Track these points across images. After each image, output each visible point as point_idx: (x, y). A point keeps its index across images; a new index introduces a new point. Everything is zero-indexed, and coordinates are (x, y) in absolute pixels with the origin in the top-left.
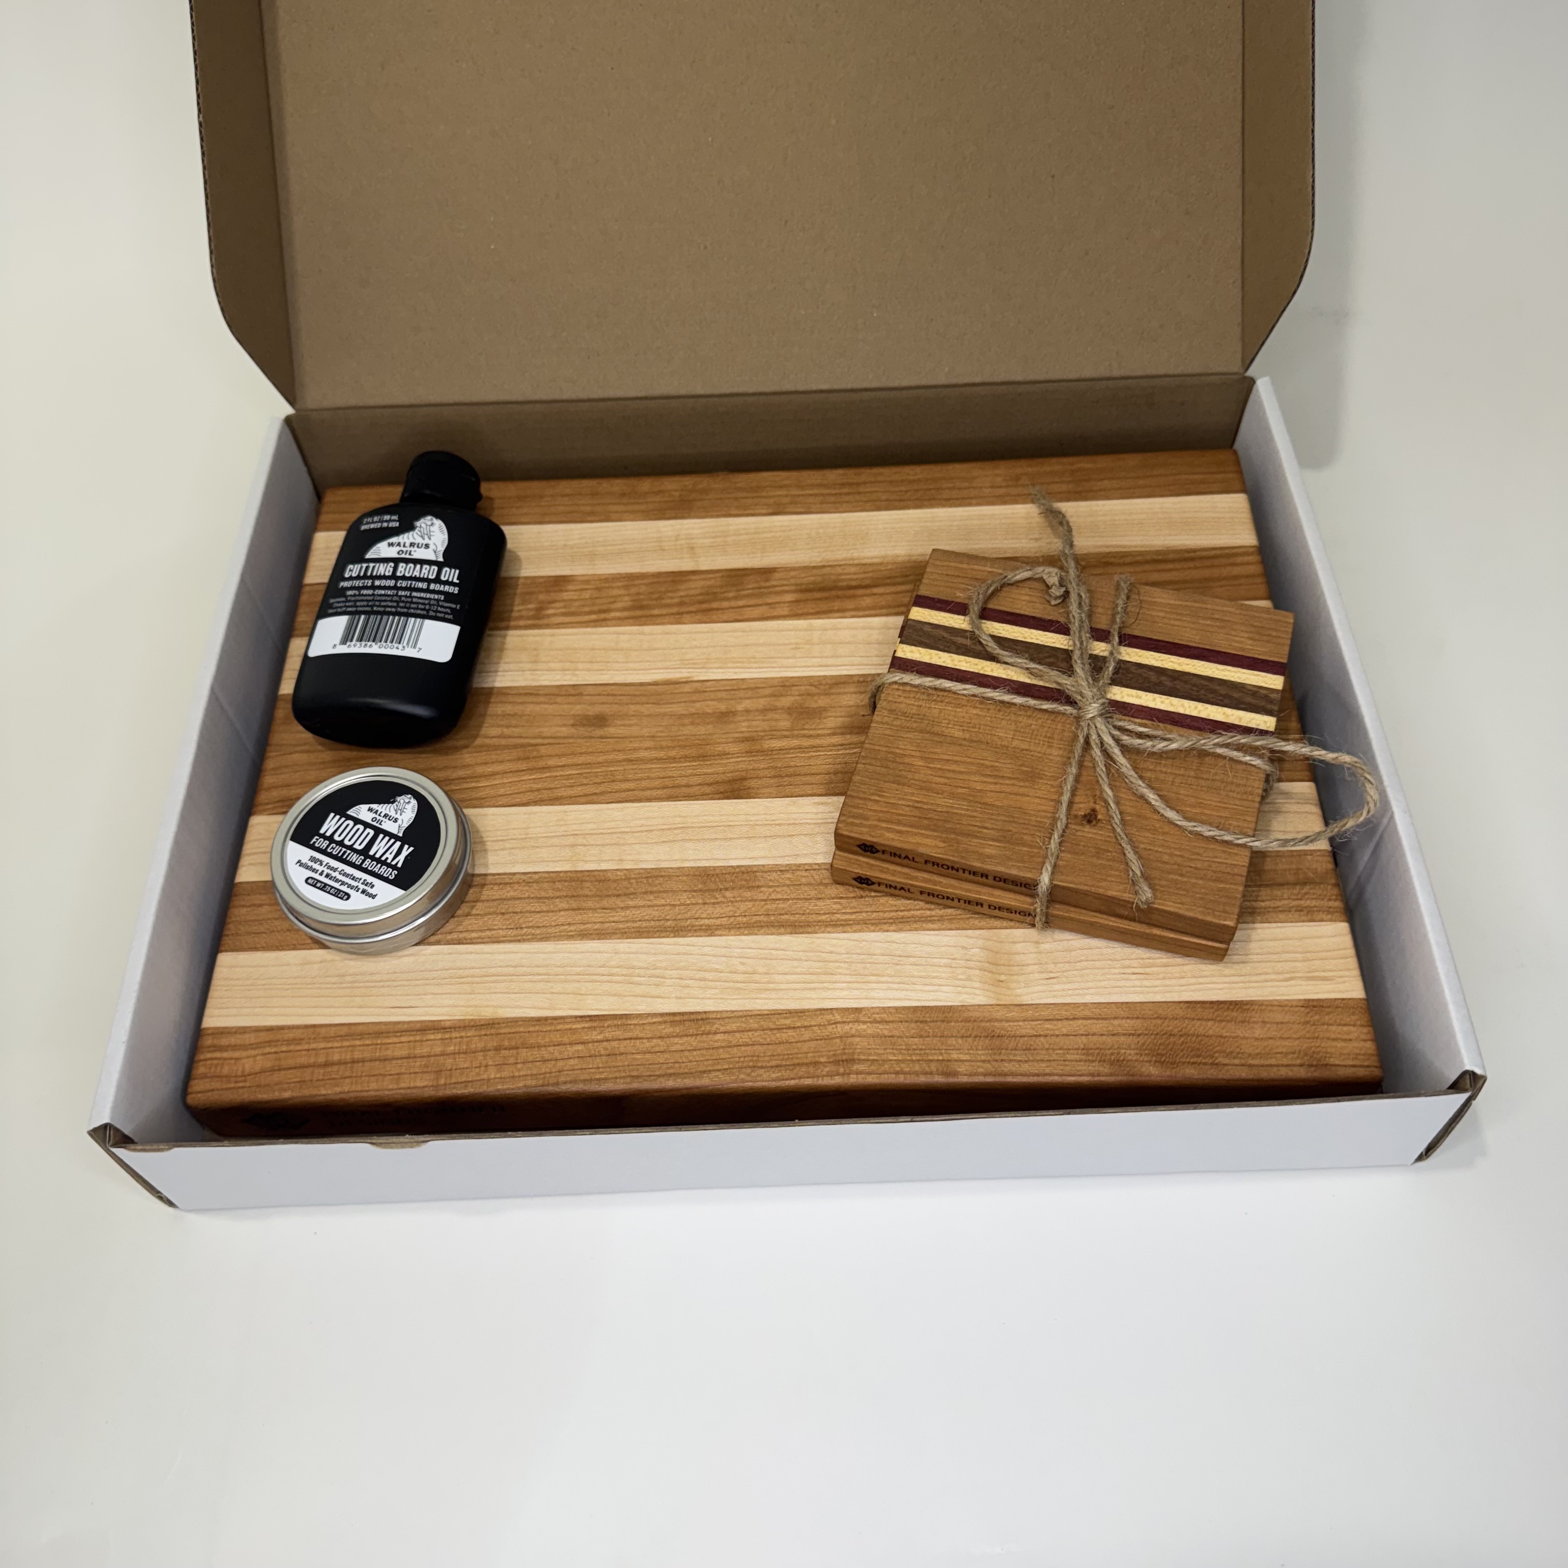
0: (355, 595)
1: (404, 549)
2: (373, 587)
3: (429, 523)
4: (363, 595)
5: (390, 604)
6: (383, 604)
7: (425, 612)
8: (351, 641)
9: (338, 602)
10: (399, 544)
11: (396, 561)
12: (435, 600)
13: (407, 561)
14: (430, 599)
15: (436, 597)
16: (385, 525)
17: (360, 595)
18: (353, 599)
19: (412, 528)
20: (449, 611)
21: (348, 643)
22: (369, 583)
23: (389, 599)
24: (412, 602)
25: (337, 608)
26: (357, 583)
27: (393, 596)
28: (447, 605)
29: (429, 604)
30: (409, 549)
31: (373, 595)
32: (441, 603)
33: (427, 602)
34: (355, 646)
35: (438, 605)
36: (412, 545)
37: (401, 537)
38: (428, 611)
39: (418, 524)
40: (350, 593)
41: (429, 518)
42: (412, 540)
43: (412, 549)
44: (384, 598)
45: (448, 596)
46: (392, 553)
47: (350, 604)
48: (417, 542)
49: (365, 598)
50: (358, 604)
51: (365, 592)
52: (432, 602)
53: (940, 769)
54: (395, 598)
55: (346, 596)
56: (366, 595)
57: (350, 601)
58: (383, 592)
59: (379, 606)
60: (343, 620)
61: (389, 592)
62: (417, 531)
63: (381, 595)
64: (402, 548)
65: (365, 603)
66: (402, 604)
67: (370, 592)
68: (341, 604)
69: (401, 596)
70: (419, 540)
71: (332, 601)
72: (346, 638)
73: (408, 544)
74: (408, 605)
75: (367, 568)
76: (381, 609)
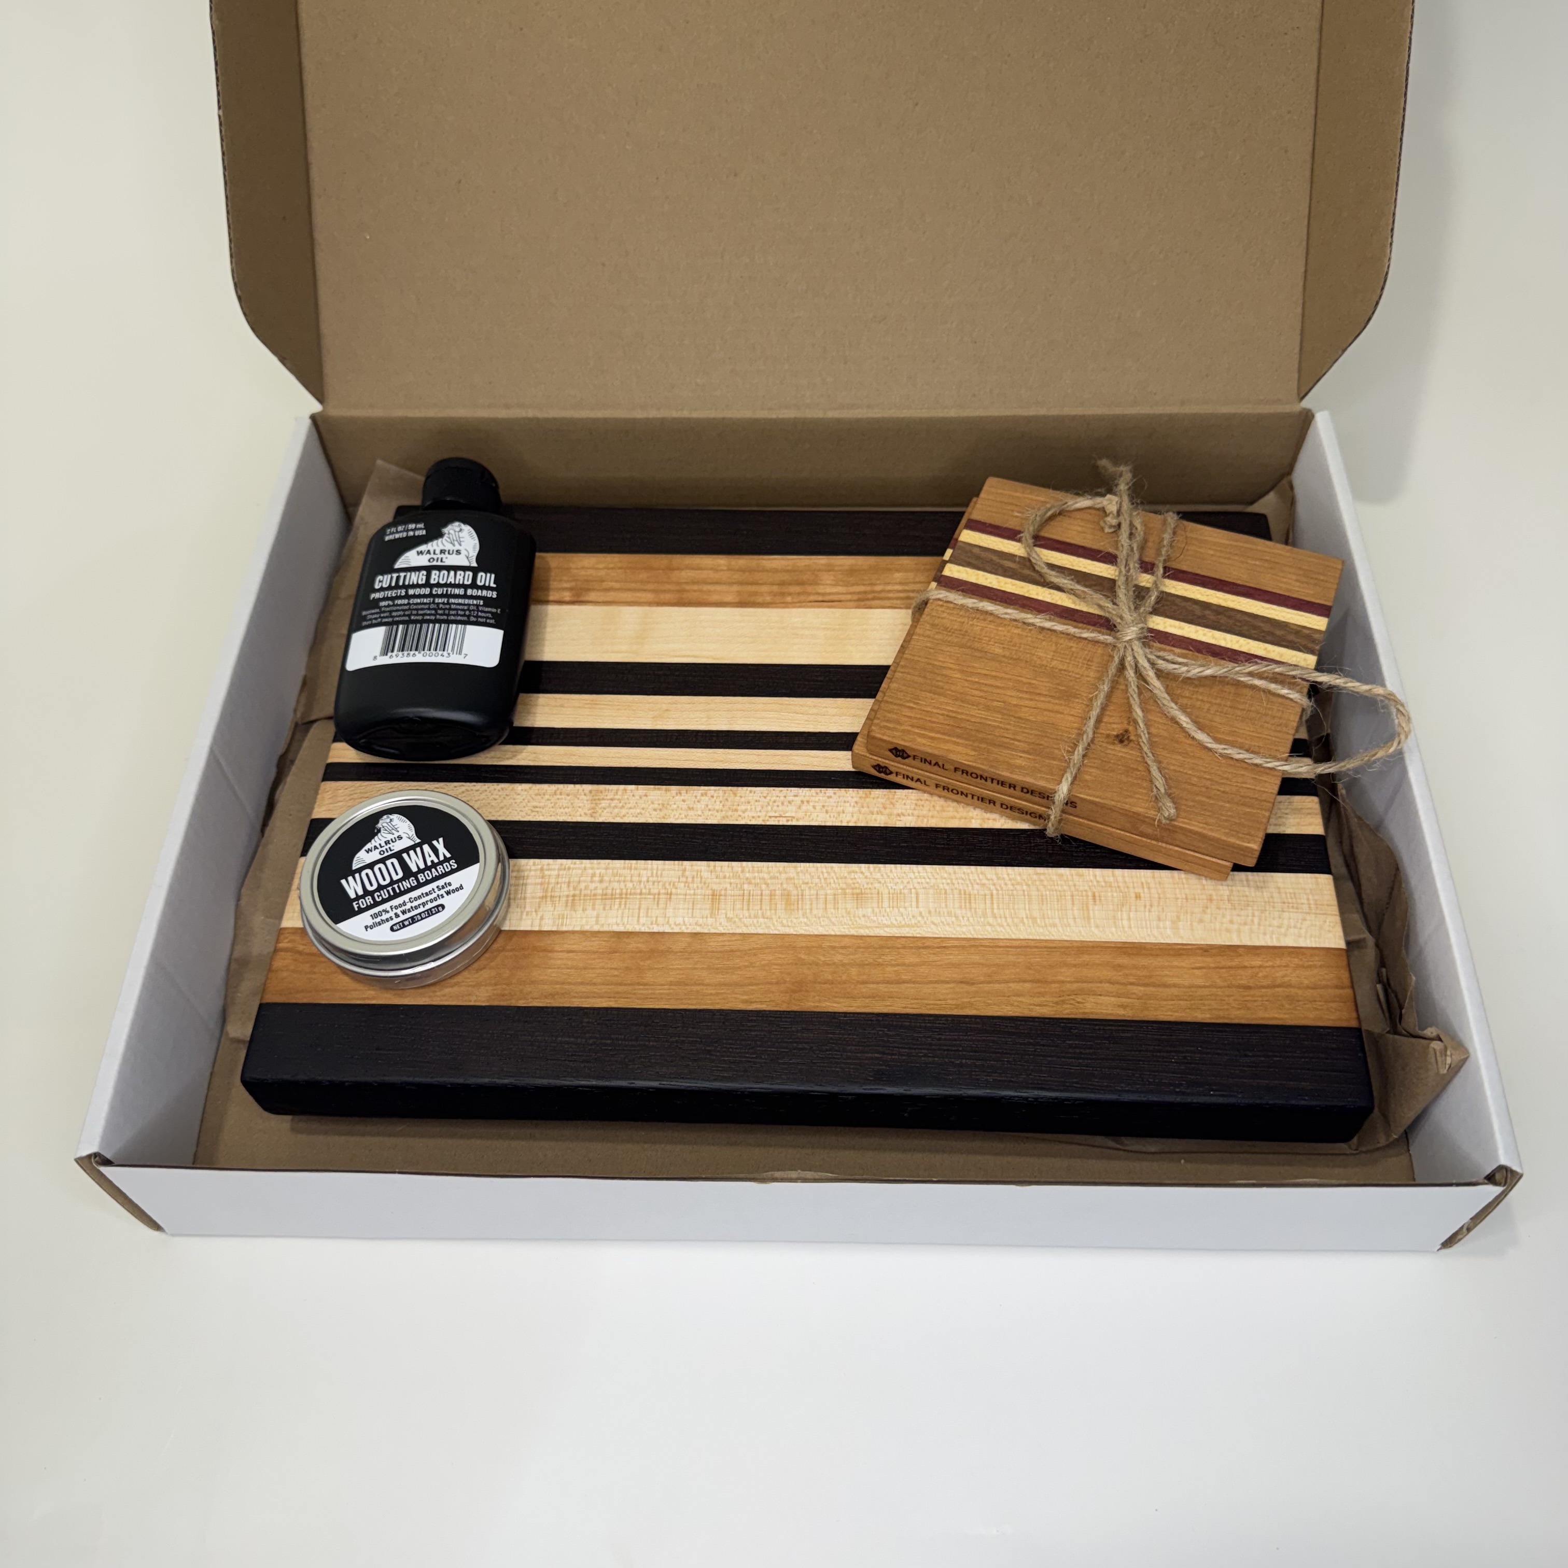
0: (389, 606)
1: (435, 557)
2: (407, 596)
3: (458, 529)
4: (397, 605)
5: (428, 612)
6: (420, 612)
7: (465, 618)
8: (392, 651)
9: (372, 614)
10: (429, 552)
11: (429, 569)
12: (473, 605)
13: (439, 568)
14: (469, 605)
15: (475, 602)
16: (411, 534)
17: (394, 605)
18: (388, 609)
19: (441, 535)
20: (490, 615)
21: (389, 654)
22: (403, 592)
23: (427, 606)
24: (450, 609)
25: (371, 620)
26: (389, 594)
27: (429, 604)
28: (487, 609)
29: (468, 609)
30: (440, 556)
31: (409, 604)
32: (480, 608)
33: (466, 608)
34: (397, 656)
35: (478, 611)
36: (442, 552)
37: (430, 544)
38: (469, 616)
39: (445, 530)
40: (383, 604)
41: (457, 524)
42: (443, 548)
43: (443, 555)
44: (420, 607)
45: (488, 601)
46: (423, 561)
47: (385, 615)
48: (447, 549)
49: (400, 608)
50: (394, 614)
51: (399, 602)
52: (472, 608)
53: (976, 682)
54: (432, 606)
55: (380, 608)
56: (401, 605)
57: (384, 612)
58: (419, 601)
59: (417, 615)
60: (380, 631)
61: (425, 601)
62: (445, 537)
63: (417, 604)
64: (432, 556)
65: (402, 613)
66: (440, 612)
67: (406, 601)
68: (375, 616)
69: (438, 604)
70: (448, 547)
71: (364, 613)
72: (387, 649)
73: (438, 552)
74: (447, 612)
75: (398, 578)
76: (420, 618)
